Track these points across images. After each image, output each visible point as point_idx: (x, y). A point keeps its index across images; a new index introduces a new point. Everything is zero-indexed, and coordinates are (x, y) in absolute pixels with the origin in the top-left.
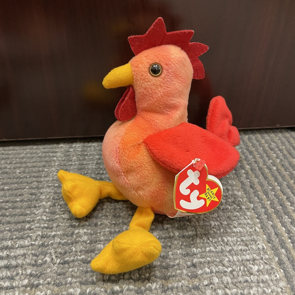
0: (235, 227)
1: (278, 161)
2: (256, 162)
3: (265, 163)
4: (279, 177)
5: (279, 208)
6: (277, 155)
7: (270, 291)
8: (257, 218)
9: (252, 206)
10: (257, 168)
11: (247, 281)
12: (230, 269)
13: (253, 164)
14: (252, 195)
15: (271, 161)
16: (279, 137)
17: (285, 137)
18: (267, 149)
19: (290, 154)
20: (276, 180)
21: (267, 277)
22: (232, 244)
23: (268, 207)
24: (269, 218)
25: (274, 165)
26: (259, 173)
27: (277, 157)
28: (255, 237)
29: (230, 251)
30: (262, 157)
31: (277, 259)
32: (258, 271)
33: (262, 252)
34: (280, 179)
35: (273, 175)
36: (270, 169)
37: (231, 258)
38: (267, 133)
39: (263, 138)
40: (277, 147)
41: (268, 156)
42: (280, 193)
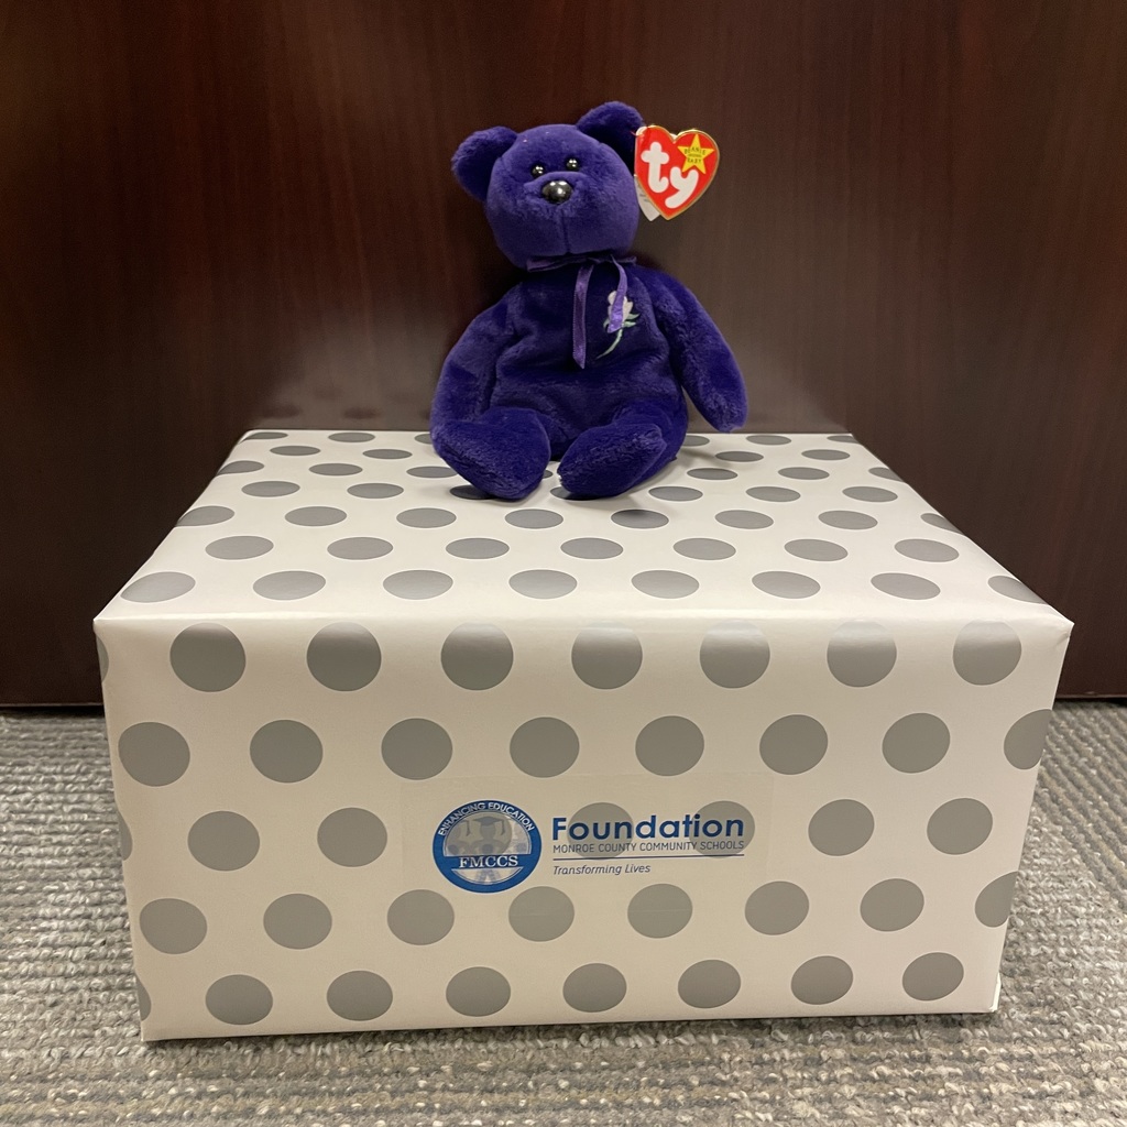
0: (1035, 857)
1: (1099, 759)
2: (1055, 760)
3: (1073, 762)
4: (1104, 786)
5: (1110, 833)
6: (1095, 748)
7: (1110, 937)
8: (1074, 847)
9: (1061, 829)
10: (1059, 771)
11: (1071, 926)
12: (1040, 910)
13: (1051, 763)
14: (1058, 814)
15: (1085, 760)
16: (1095, 717)
17: (1109, 718)
18: (1075, 738)
19: (1122, 749)
20: (1100, 791)
21: (1103, 921)
22: (1036, 879)
23: (1090, 832)
24: (1095, 847)
25: (1092, 767)
26: (1063, 778)
27: (1096, 753)
28: (1074, 872)
29: (1034, 889)
30: (1066, 752)
31: (1116, 902)
32: (1087, 914)
33: (1089, 892)
34: (1107, 790)
35: (1093, 784)
36: (1085, 774)
37: (1038, 896)
38: (1068, 708)
39: (1063, 718)
40: (1094, 735)
41: (1077, 751)
42: (1108, 811)
